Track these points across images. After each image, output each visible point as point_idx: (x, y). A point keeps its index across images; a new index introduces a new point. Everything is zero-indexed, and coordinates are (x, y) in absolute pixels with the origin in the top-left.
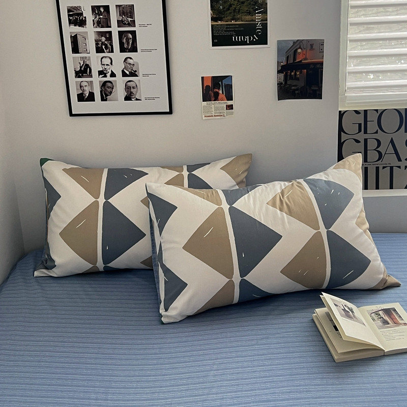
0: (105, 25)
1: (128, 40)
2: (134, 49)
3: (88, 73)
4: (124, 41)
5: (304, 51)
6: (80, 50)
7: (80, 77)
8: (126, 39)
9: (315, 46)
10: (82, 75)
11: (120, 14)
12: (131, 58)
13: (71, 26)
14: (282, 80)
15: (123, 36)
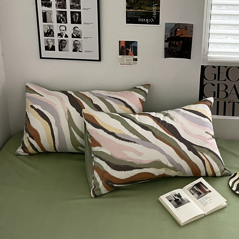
0: (63, 7)
2: (79, 22)
3: (52, 35)
5: (181, 30)
6: (48, 21)
7: (47, 36)
8: (75, 16)
9: (188, 28)
11: (72, 1)
12: (77, 27)
13: (43, 7)
14: (167, 46)
15: (73, 15)
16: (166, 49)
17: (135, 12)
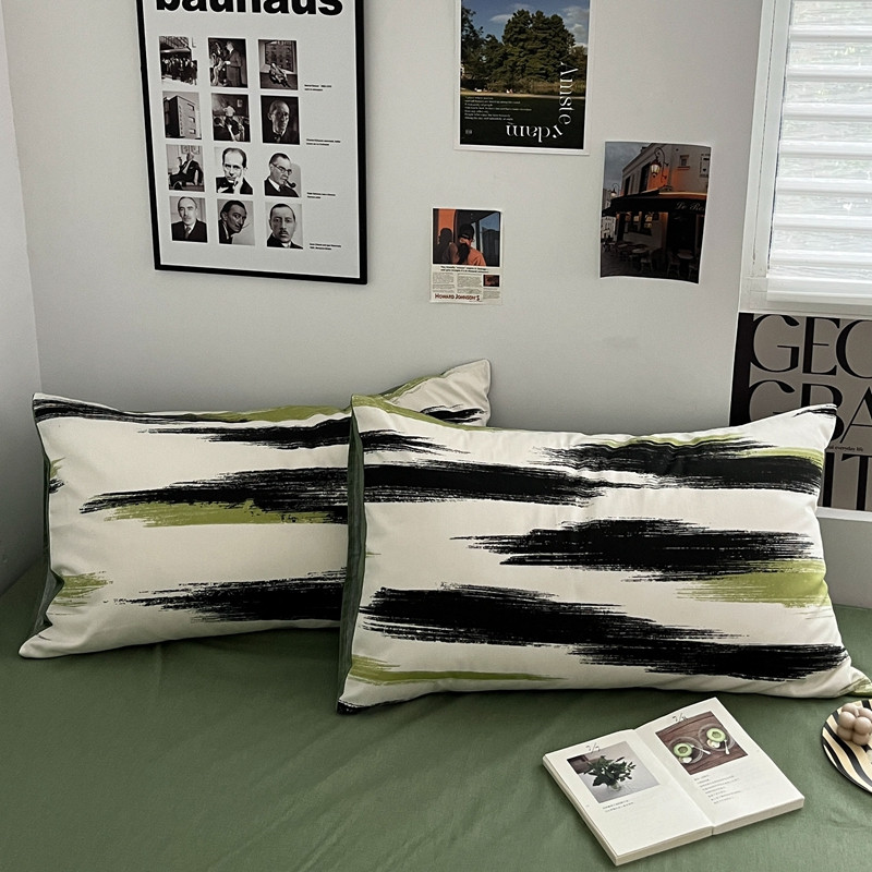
0: (234, 82)
1: (280, 115)
2: (292, 138)
4: (273, 117)
6: (182, 131)
7: (178, 188)
8: (277, 115)
11: (266, 60)
13: (166, 79)
14: (612, 231)
15: (271, 109)
16: (606, 241)
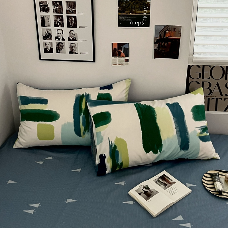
0: (59, 12)
5: (170, 32)
6: (46, 25)
7: (45, 39)
10: (47, 39)
13: (41, 12)
14: (157, 48)
17: (127, 15)
